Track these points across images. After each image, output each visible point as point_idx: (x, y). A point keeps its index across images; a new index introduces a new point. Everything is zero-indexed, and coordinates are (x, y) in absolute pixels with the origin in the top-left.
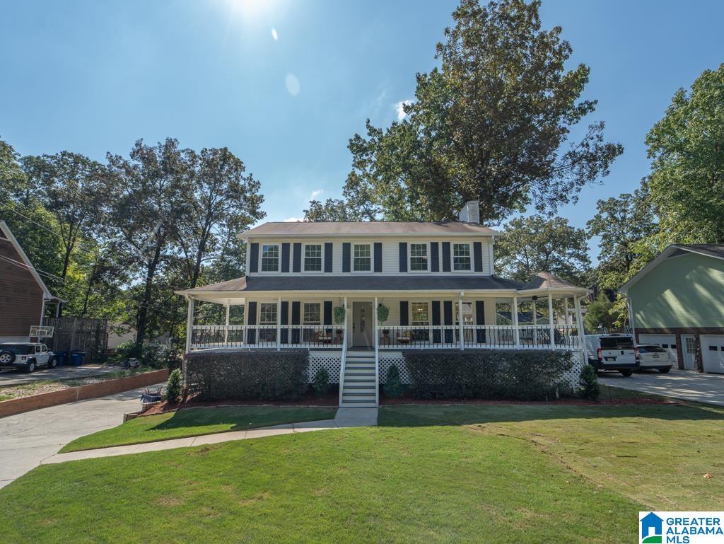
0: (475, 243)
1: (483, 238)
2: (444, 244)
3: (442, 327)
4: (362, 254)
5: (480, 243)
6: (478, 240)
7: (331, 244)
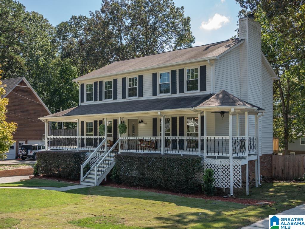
0: (201, 67)
2: (180, 70)
3: (178, 138)
5: (205, 67)
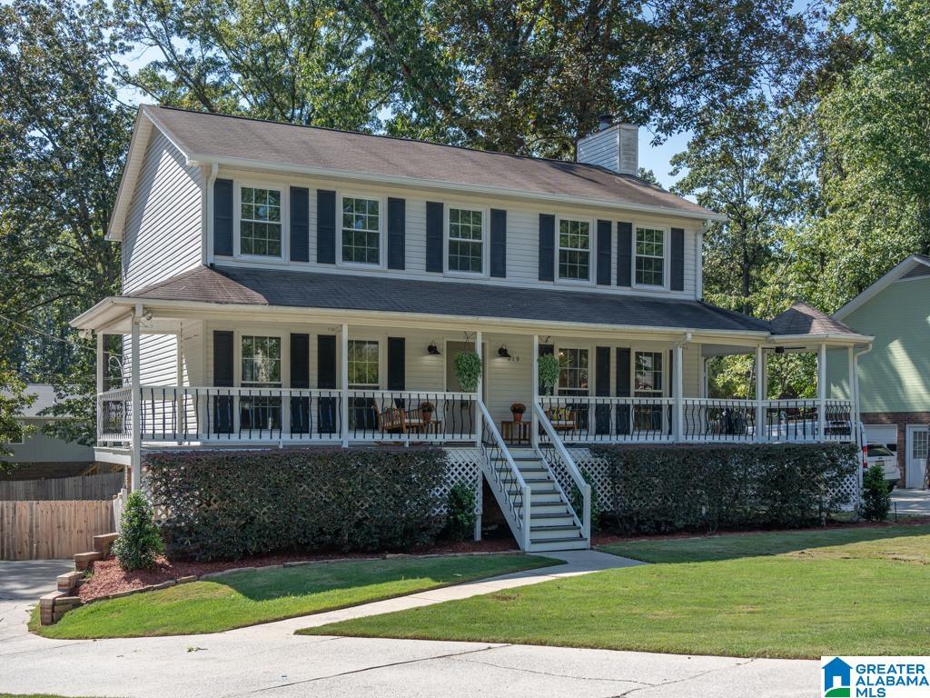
0: (673, 231)
1: (689, 222)
4: (465, 234)
5: (682, 232)
6: (678, 224)
7: (402, 202)
